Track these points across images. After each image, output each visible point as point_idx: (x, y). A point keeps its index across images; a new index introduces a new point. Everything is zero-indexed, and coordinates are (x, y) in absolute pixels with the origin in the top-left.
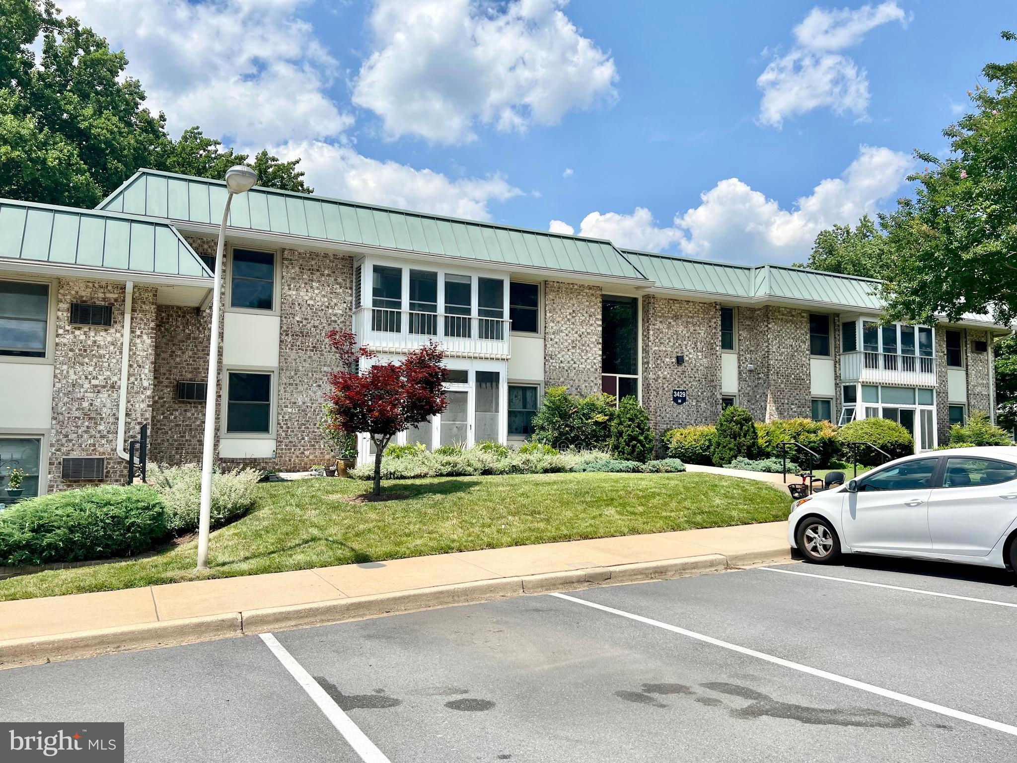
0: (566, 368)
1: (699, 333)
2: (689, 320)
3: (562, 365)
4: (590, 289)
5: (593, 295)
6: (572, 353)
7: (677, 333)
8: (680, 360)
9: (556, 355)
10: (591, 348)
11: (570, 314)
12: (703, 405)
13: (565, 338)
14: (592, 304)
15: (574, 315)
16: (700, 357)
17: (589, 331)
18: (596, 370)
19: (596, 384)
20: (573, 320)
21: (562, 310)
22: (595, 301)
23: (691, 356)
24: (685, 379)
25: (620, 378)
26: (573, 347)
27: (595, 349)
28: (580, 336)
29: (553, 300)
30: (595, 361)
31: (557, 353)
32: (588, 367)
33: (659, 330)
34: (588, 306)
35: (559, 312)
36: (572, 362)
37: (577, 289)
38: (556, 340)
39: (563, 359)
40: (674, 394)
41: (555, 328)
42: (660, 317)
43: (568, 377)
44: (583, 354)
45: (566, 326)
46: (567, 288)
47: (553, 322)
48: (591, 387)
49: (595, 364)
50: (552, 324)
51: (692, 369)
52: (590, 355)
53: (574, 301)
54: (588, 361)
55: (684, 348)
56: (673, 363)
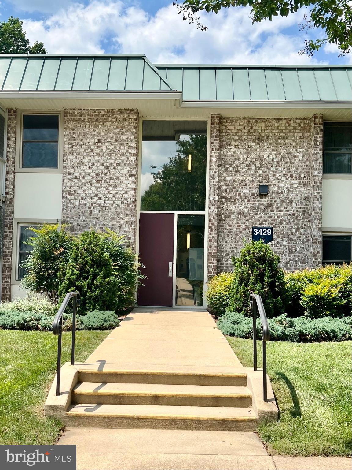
0: (88, 205)
1: (295, 156)
2: (279, 141)
3: (83, 201)
4: (122, 113)
5: (125, 120)
6: (97, 188)
7: (260, 159)
8: (263, 191)
9: (75, 191)
10: (122, 182)
11: (95, 144)
12: (299, 244)
13: (88, 171)
14: (124, 130)
15: (100, 144)
16: (296, 186)
17: (118, 161)
18: (128, 206)
19: (127, 222)
20: (98, 151)
21: (85, 141)
22: (128, 127)
23: (281, 185)
24: (271, 214)
25: (179, 216)
26: (98, 181)
27: (127, 182)
28: (107, 168)
29: (73, 130)
30: (126, 196)
31: (76, 188)
32: (116, 202)
33: (233, 156)
34: (118, 134)
35: (80, 143)
36: (96, 198)
37: (104, 116)
38: (75, 174)
39: (84, 195)
40: (253, 232)
41: (74, 161)
42: (236, 141)
43: (90, 214)
44: (110, 188)
45: (89, 158)
46: (90, 115)
47: (73, 154)
48: (121, 225)
49: (126, 199)
50: (71, 157)
51: (283, 201)
52: (119, 189)
53: (101, 129)
54: (117, 196)
55: (271, 176)
56: (253, 194)
